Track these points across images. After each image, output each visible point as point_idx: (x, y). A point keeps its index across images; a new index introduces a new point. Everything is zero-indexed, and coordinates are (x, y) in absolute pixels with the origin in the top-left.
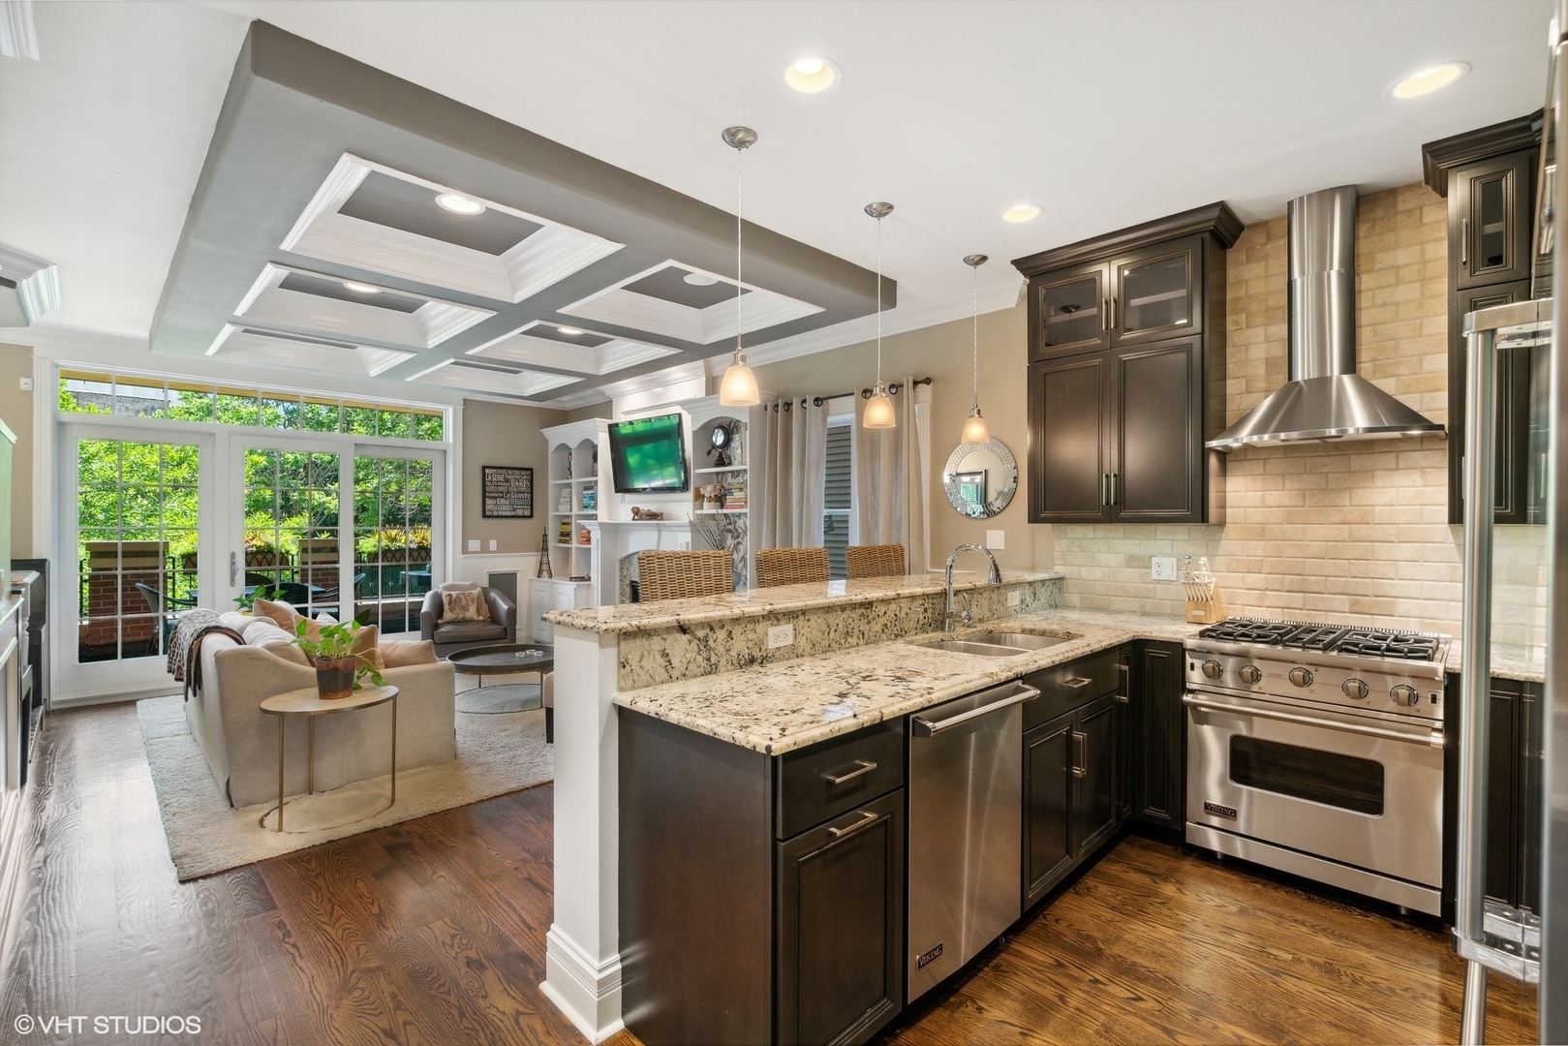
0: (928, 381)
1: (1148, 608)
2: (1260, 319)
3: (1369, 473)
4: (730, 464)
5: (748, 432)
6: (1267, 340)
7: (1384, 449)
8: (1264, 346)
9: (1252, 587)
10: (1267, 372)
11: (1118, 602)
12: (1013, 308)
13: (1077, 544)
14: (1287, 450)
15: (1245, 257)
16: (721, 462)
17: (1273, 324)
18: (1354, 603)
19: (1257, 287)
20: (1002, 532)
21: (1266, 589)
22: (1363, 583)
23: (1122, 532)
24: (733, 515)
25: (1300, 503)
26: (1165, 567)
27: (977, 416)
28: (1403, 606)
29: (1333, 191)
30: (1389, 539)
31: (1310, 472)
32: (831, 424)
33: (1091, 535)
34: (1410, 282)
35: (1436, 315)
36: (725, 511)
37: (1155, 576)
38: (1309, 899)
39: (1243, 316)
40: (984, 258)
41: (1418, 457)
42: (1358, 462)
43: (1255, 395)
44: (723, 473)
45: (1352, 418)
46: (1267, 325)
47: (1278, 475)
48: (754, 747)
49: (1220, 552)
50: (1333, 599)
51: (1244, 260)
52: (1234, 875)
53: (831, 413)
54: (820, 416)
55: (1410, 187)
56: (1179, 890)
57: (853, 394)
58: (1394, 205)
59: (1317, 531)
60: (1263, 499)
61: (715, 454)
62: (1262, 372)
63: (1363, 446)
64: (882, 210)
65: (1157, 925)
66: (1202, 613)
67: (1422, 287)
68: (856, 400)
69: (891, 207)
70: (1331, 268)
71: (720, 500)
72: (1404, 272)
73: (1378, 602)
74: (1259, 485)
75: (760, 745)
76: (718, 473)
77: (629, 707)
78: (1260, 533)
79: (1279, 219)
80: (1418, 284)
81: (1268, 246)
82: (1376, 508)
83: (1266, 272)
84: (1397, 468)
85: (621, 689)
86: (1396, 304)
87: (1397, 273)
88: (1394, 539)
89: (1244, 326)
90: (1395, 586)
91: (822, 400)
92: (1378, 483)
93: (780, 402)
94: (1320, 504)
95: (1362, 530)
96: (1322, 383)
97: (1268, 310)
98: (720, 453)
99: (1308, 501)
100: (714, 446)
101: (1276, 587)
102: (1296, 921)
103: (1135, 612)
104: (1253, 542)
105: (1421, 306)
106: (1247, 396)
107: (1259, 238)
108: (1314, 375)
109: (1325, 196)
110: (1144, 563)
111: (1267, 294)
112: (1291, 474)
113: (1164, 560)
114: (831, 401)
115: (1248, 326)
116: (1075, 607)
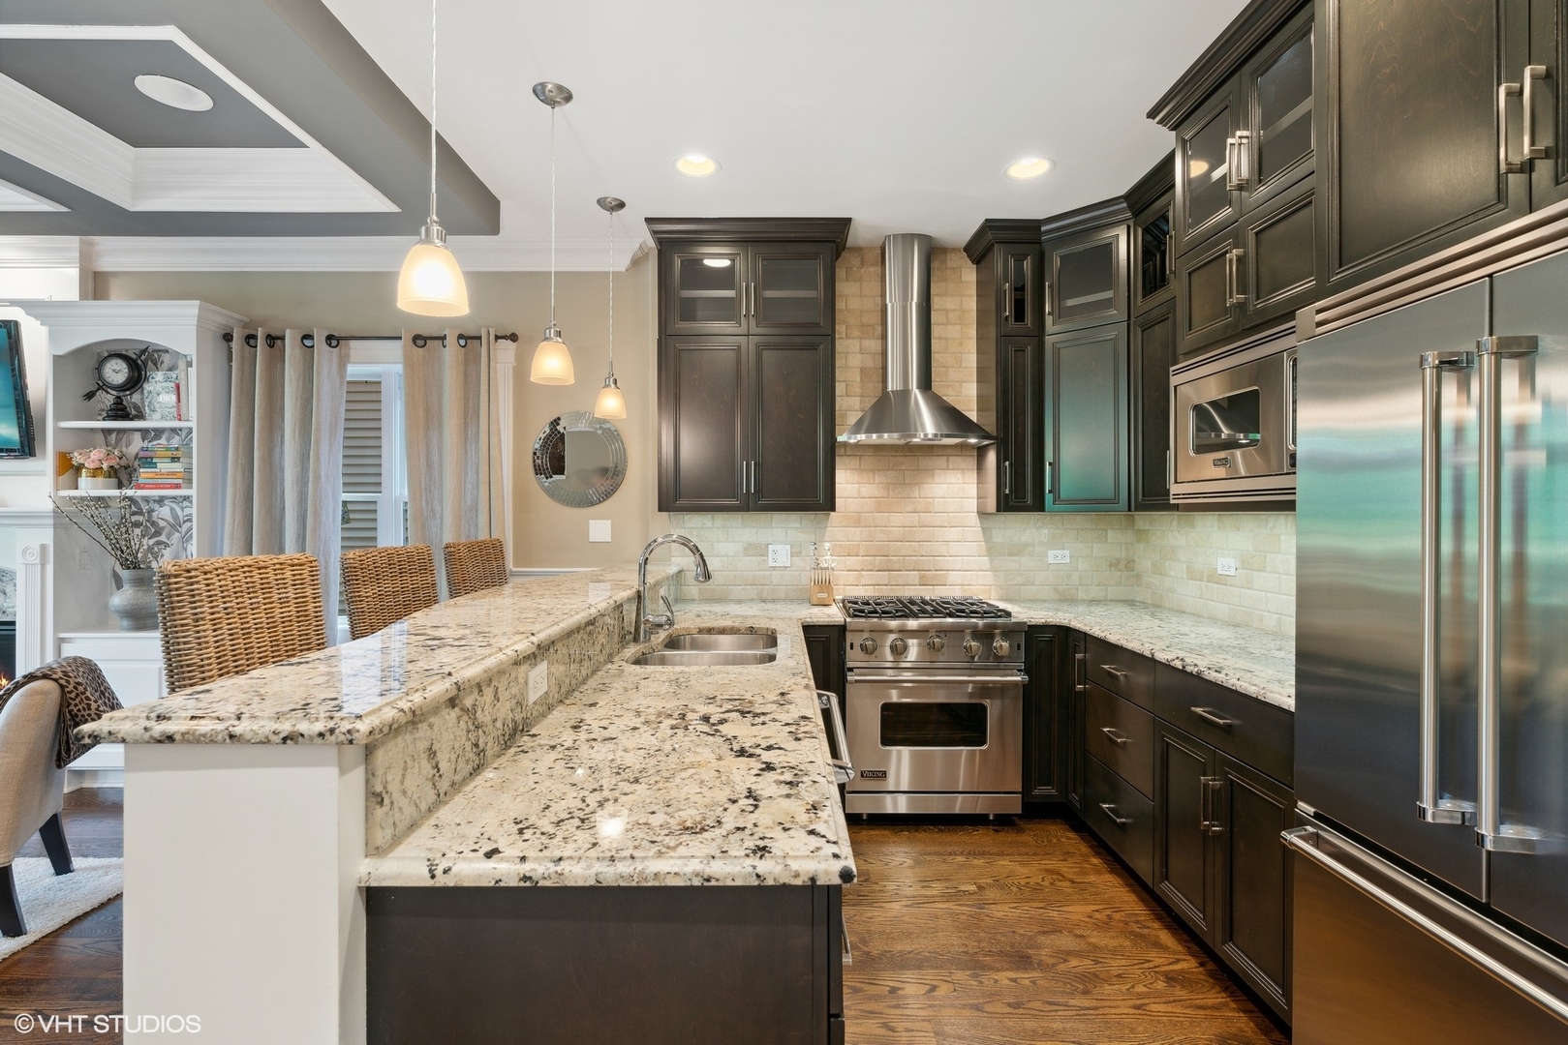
0: (513, 338)
1: (764, 596)
2: (856, 332)
3: (931, 471)
4: (140, 416)
5: (193, 371)
6: (862, 352)
7: (940, 453)
8: (859, 356)
9: (851, 568)
10: (861, 380)
11: (737, 592)
12: (622, 272)
13: (695, 533)
14: (878, 449)
15: (845, 275)
16: (120, 412)
17: (866, 339)
18: (922, 577)
19: (854, 304)
20: (610, 521)
21: (862, 570)
22: (928, 560)
23: (740, 520)
24: (146, 499)
25: (885, 495)
26: (780, 555)
27: (613, 386)
28: (953, 577)
29: (912, 237)
30: (943, 525)
31: (893, 469)
32: (351, 375)
33: (709, 524)
34: (955, 324)
35: (969, 353)
36: (130, 492)
37: (771, 564)
38: (940, 831)
39: (844, 327)
40: (621, 205)
41: (957, 461)
42: (926, 462)
43: (852, 398)
44: (120, 431)
45: (923, 425)
46: (861, 338)
47: (870, 470)
48: (813, 880)
49: (826, 538)
50: (908, 575)
51: (845, 277)
52: (885, 829)
53: (352, 359)
54: (335, 362)
55: (955, 250)
56: (865, 861)
57: (400, 338)
58: (945, 261)
59: (898, 519)
60: (859, 491)
61: (107, 399)
62: (859, 379)
63: (929, 449)
64: (555, 96)
65: (882, 905)
66: (826, 595)
67: (962, 328)
68: (405, 346)
69: (568, 98)
70: (912, 300)
71: (121, 474)
72: (951, 315)
73: (937, 575)
74: (856, 479)
75: (826, 873)
76: (107, 432)
77: (429, 883)
78: (857, 521)
79: (872, 249)
80: (959, 327)
81: (863, 270)
82: (936, 500)
83: (861, 292)
84: (948, 469)
85: (375, 851)
86: (947, 339)
87: (947, 314)
88: (946, 524)
89: (844, 336)
90: (947, 561)
91: (339, 339)
92: (937, 480)
93: (260, 333)
94: (899, 496)
95: (926, 518)
96: (905, 394)
97: (862, 325)
98: (119, 397)
99: (891, 493)
100: (103, 386)
101: (869, 568)
102: (950, 854)
103: (753, 600)
104: (852, 529)
105: (961, 344)
106: (847, 398)
107: (856, 261)
108: (899, 387)
109: (909, 238)
110: (761, 550)
111: (862, 311)
112: (880, 470)
113: (779, 547)
114: (353, 343)
115: (847, 337)
116: (694, 600)
